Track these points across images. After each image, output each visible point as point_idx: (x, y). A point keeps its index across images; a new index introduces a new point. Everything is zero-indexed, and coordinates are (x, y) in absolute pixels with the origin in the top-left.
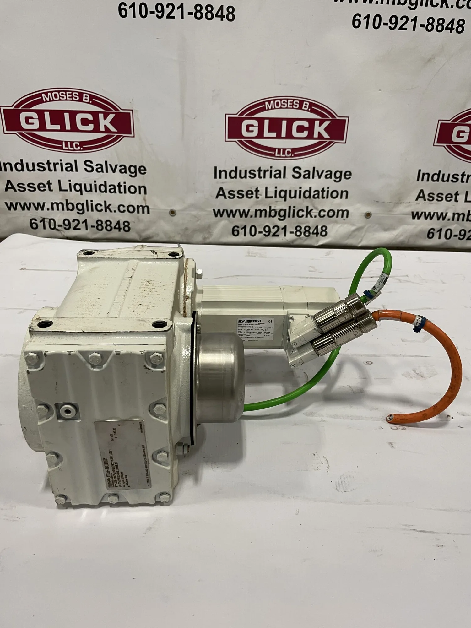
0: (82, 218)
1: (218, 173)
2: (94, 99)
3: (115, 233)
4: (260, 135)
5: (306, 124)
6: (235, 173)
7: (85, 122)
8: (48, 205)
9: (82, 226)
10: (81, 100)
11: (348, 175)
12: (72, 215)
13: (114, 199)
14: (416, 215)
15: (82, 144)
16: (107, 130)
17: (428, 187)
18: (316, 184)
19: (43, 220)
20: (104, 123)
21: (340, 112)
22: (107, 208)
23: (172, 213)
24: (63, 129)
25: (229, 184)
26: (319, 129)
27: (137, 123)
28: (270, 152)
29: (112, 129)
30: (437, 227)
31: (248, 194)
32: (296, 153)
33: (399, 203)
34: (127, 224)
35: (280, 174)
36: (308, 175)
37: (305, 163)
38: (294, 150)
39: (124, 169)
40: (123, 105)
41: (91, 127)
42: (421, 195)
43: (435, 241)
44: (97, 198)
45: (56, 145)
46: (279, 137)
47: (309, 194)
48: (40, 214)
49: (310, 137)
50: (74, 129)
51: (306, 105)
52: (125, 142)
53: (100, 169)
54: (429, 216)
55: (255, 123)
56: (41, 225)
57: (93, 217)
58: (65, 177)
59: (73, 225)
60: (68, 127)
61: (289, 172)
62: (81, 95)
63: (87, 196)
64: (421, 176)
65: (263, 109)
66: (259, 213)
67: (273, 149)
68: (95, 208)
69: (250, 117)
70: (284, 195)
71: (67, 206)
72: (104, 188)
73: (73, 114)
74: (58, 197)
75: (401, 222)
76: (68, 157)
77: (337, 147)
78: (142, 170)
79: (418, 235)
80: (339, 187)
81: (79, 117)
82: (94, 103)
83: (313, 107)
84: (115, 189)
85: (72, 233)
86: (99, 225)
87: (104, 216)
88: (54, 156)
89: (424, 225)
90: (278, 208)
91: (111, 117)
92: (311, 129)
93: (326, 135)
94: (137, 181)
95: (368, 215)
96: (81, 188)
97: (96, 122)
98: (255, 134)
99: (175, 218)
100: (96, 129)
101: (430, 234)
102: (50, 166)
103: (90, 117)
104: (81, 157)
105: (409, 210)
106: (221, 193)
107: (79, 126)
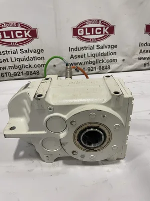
0: (21, 71)
1: (70, 49)
2: (22, 25)
3: (34, 76)
4: (85, 34)
5: (100, 29)
6: (77, 49)
7: (19, 34)
8: (7, 68)
9: (21, 74)
10: (17, 26)
11: (116, 46)
12: (17, 70)
13: (32, 63)
14: (140, 59)
15: (19, 43)
16: (28, 37)
17: (143, 48)
18: (105, 50)
19: (6, 73)
20: (26, 34)
21: (112, 24)
22: (30, 66)
23: (55, 66)
24: (11, 38)
25: (75, 53)
26: (105, 30)
27: (39, 33)
28: (88, 40)
29: (30, 36)
30: (147, 62)
31: (82, 56)
32: (97, 40)
33: (134, 55)
34: (38, 71)
35: (92, 48)
36: (102, 47)
37: (101, 43)
38: (96, 39)
39: (35, 51)
40: (33, 27)
41: (22, 36)
42: (141, 52)
43: (147, 67)
44: (26, 63)
45: (9, 44)
46: (91, 34)
47: (103, 55)
48: (5, 71)
49: (102, 33)
50: (15, 37)
51: (100, 22)
52: (35, 41)
53: (26, 52)
54: (144, 59)
55: (82, 30)
56: (5, 75)
57: (25, 70)
58: (13, 56)
59: (18, 74)
60: (13, 37)
61: (95, 47)
62: (17, 24)
63: (22, 63)
64: (141, 45)
65: (85, 24)
66: (86, 63)
67: (89, 39)
68: (26, 67)
69: (81, 28)
70: (94, 55)
71: (15, 67)
72: (28, 59)
73: (14, 32)
74: (11, 64)
75: (135, 62)
76: (13, 49)
77: (111, 36)
78: (42, 51)
79: (141, 66)
80: (113, 51)
81: (17, 33)
82: (22, 27)
83: (103, 22)
84: (32, 59)
85: (17, 77)
86: (27, 73)
87: (29, 70)
88: (8, 48)
89: (143, 62)
90: (92, 61)
91: (29, 31)
92: (102, 31)
93: (107, 33)
94: (41, 55)
95: (124, 60)
96: (19, 60)
97: (23, 34)
98: (83, 34)
99: (56, 68)
100: (24, 37)
101: (145, 65)
102: (7, 52)
103: (21, 32)
104: (19, 48)
105: (137, 57)
106: (72, 57)
107: (17, 36)
